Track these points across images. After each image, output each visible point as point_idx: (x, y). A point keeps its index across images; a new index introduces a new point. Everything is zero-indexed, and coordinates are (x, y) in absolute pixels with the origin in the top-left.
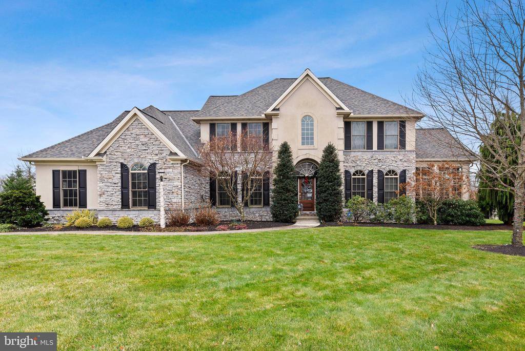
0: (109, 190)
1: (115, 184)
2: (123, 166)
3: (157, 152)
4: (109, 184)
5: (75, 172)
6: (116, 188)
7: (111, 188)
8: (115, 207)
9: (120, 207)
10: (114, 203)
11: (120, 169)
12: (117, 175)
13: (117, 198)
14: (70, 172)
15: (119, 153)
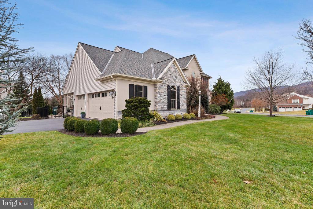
0: (162, 99)
1: (164, 95)
2: (168, 86)
3: (179, 81)
4: (162, 96)
5: (141, 87)
6: (165, 98)
7: (163, 98)
8: (165, 109)
9: (167, 108)
10: (164, 106)
11: (167, 88)
12: (166, 91)
13: (165, 104)
14: (139, 86)
15: (166, 79)
